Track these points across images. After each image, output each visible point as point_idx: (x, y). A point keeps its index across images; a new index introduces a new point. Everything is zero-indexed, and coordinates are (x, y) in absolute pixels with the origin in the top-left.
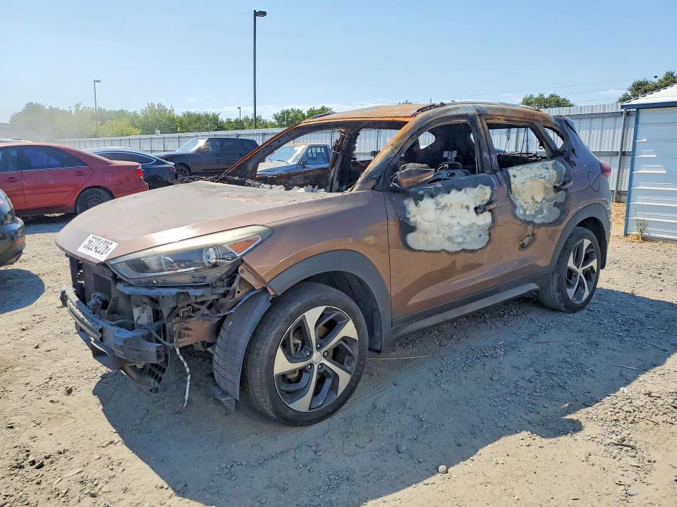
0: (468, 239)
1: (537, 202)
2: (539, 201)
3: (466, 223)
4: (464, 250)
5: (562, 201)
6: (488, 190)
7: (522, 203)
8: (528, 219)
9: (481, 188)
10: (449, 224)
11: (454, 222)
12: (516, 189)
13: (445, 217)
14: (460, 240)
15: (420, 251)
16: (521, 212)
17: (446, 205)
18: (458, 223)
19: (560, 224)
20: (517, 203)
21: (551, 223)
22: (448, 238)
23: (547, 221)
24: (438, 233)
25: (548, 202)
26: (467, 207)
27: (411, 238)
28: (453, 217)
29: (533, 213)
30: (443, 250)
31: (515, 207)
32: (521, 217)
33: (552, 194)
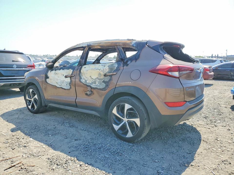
0: (63, 85)
1: (93, 79)
2: (94, 78)
3: (62, 80)
4: (61, 88)
5: (107, 81)
6: (71, 71)
7: (85, 78)
8: (88, 84)
9: (70, 70)
10: (57, 79)
11: (59, 78)
12: (83, 72)
13: (56, 77)
14: (60, 84)
15: (49, 84)
16: (84, 81)
17: (57, 73)
18: (60, 79)
19: (105, 90)
20: (82, 77)
21: (101, 89)
22: (56, 83)
23: (99, 88)
24: (54, 80)
25: (99, 79)
26: (63, 75)
27: (47, 80)
28: (59, 77)
29: (90, 82)
30: (55, 86)
31: (81, 78)
32: (84, 83)
33: (102, 77)
